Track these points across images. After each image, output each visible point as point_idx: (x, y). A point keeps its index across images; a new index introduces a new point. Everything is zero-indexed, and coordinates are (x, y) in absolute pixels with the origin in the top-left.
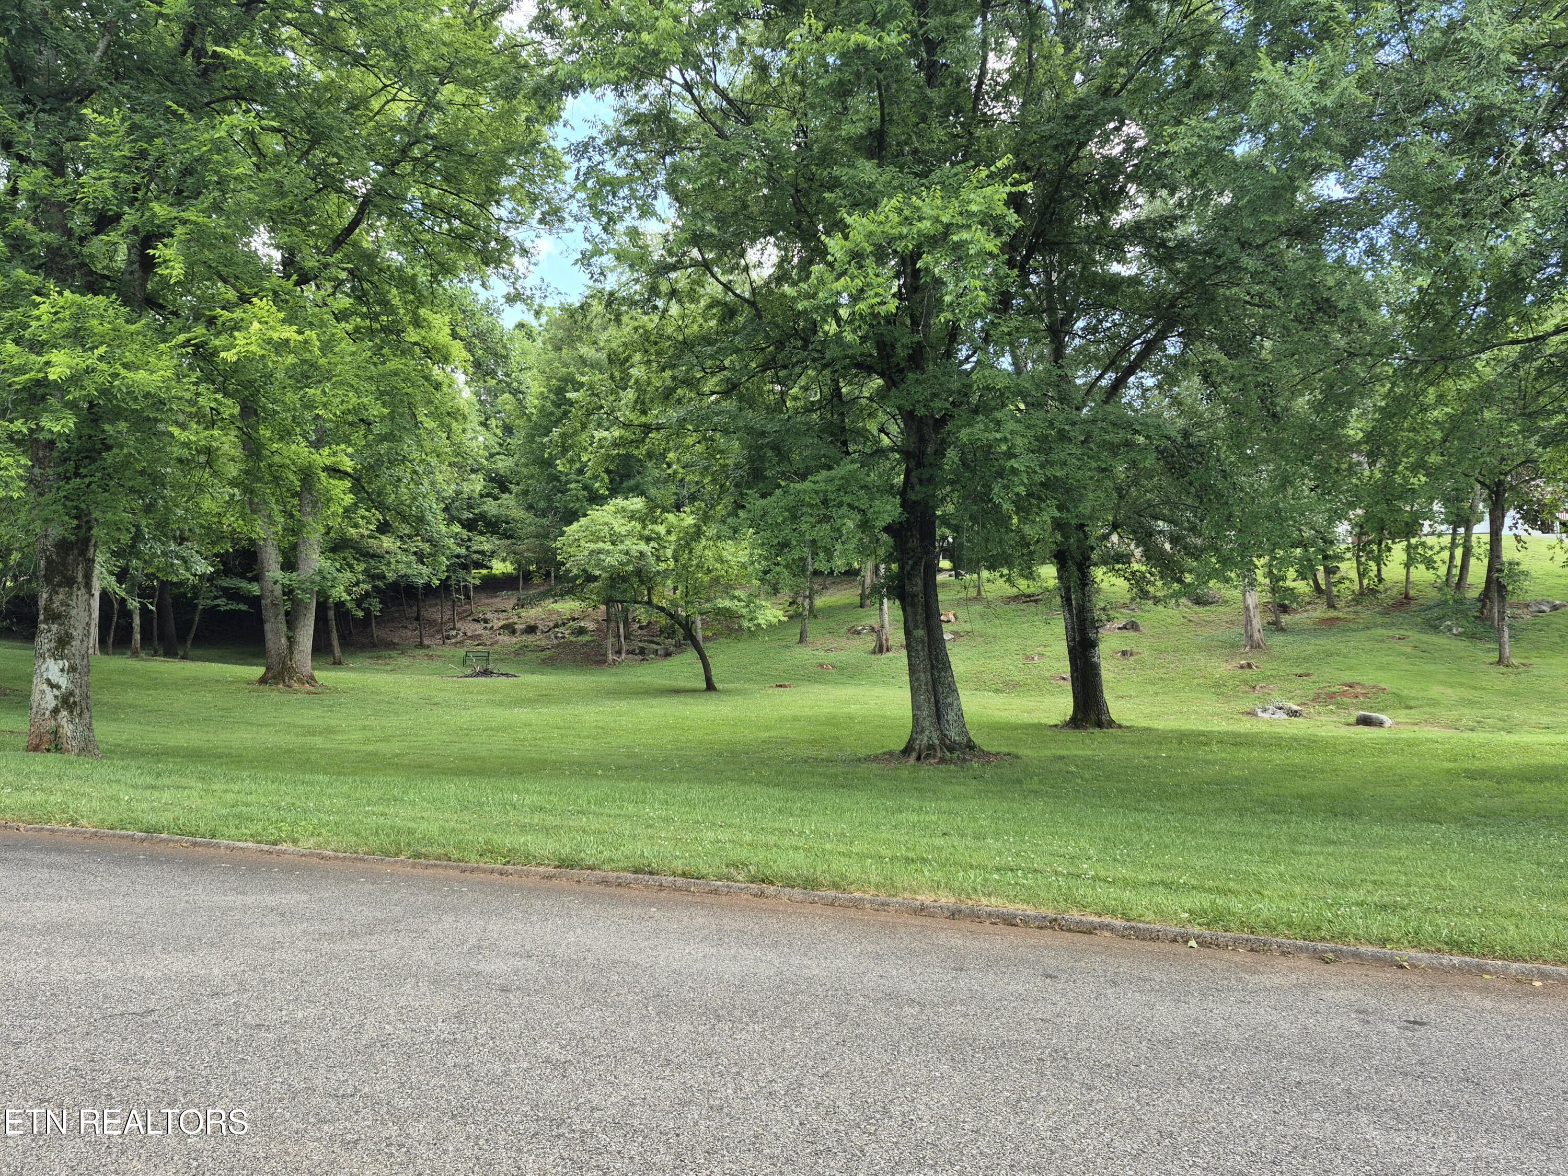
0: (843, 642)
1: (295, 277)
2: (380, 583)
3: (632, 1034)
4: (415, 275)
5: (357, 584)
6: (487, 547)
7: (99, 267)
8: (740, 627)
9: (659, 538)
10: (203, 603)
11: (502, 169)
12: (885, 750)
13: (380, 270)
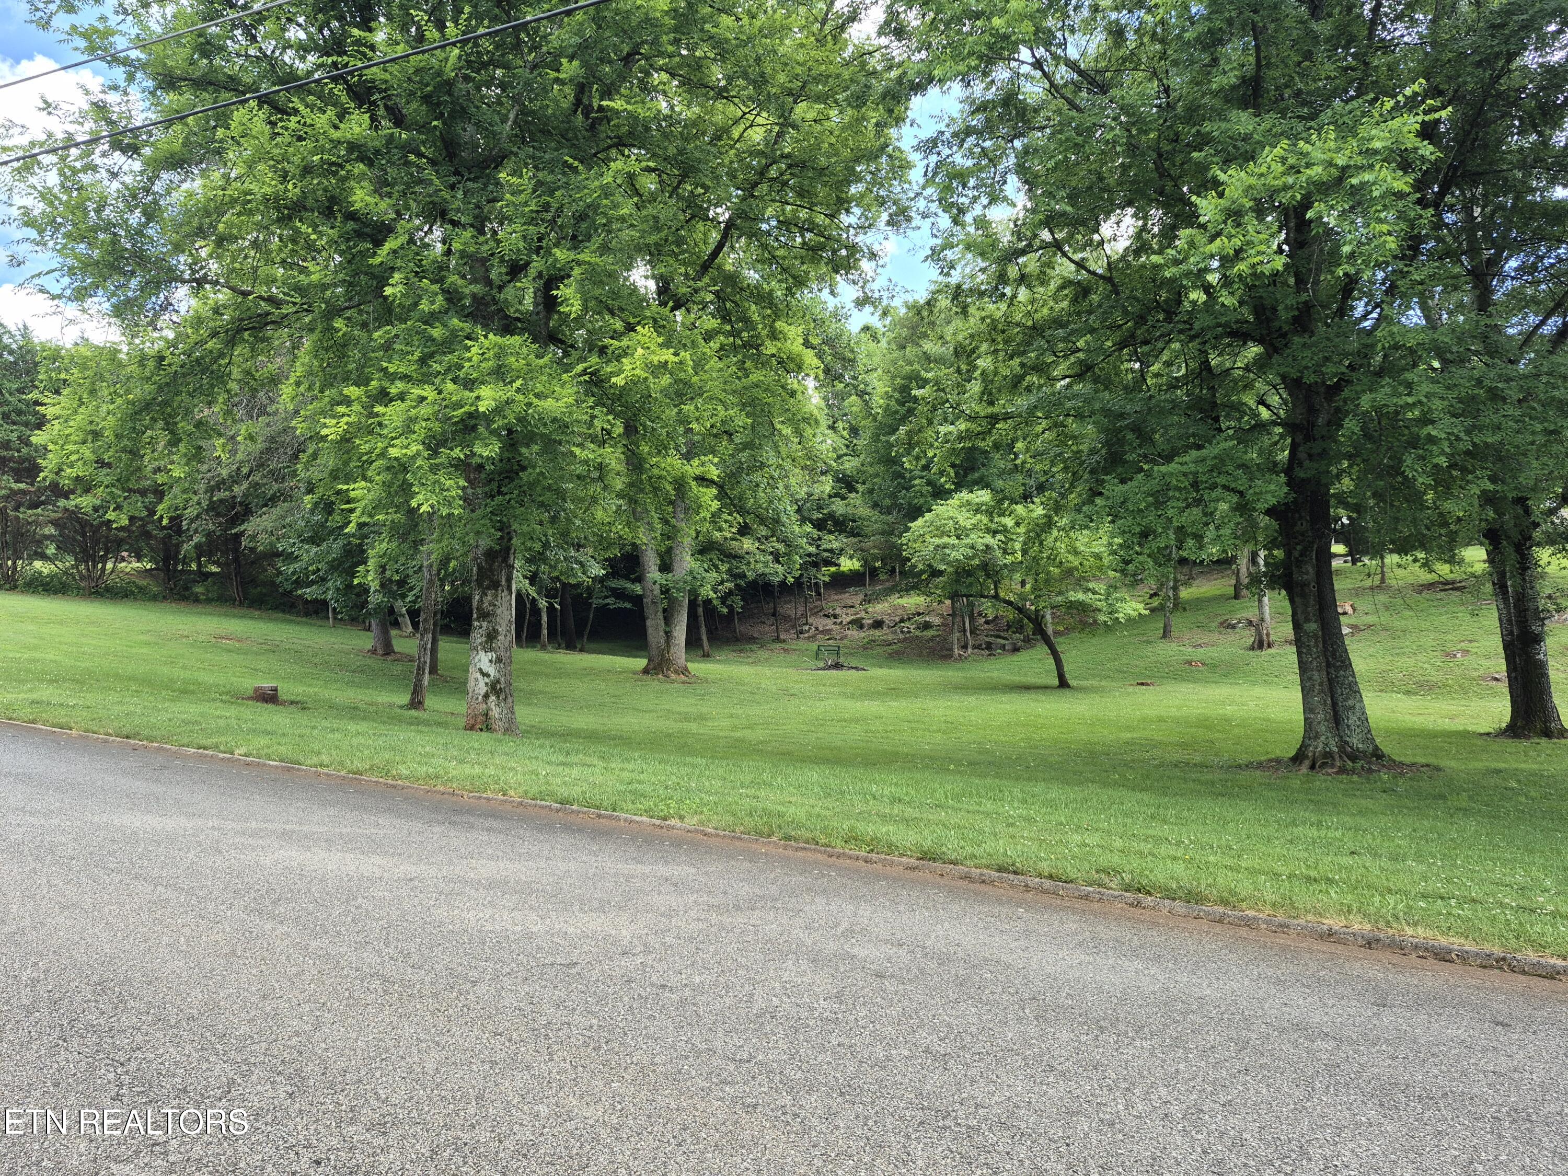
0: (1215, 637)
1: (671, 304)
2: (739, 581)
3: (1010, 1035)
4: (771, 290)
5: (722, 583)
6: (835, 545)
7: (511, 312)
8: (1095, 621)
9: (1005, 530)
10: (596, 602)
11: (852, 177)
12: (1269, 756)
13: (741, 289)
